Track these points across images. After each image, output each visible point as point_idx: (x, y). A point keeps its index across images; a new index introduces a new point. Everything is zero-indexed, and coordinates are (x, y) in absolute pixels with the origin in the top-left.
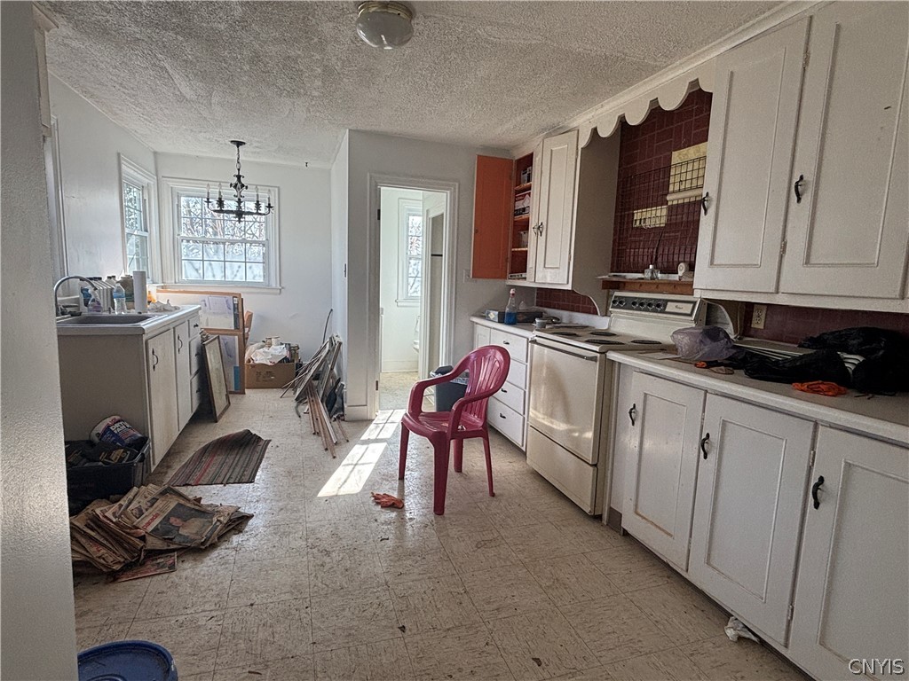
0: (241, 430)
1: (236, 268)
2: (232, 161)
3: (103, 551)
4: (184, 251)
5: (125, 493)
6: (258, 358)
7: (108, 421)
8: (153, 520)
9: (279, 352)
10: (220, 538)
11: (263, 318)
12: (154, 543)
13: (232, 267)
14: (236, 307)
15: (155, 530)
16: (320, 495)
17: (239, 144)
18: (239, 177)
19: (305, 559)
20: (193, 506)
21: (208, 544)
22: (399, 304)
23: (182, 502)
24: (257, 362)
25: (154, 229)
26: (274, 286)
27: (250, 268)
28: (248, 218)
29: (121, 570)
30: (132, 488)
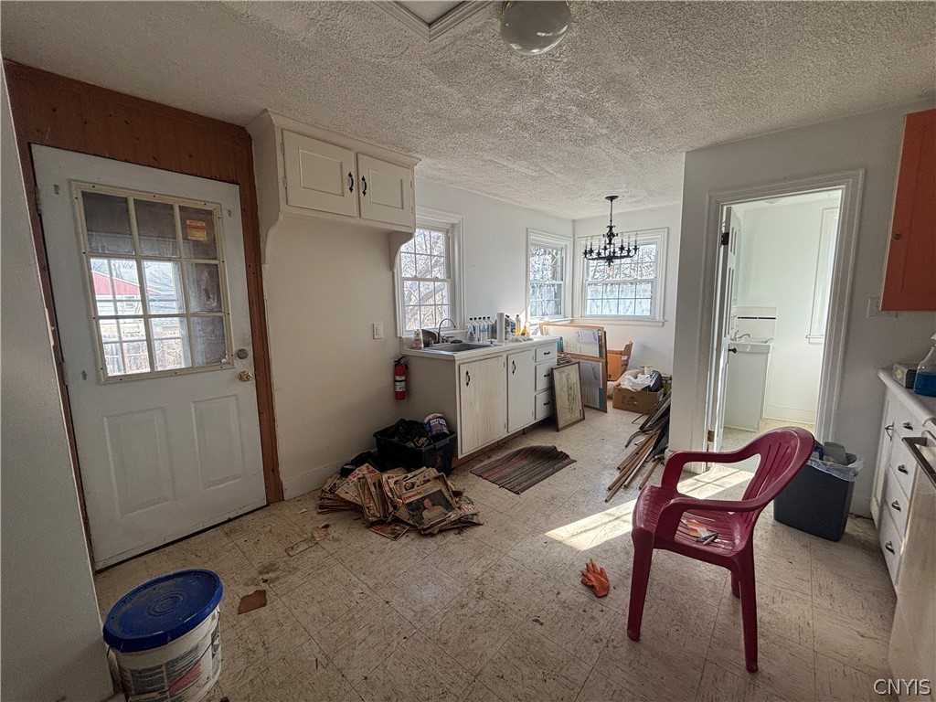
0: (551, 445)
1: (628, 304)
2: (606, 216)
3: (372, 504)
4: (589, 293)
5: (418, 468)
6: (626, 383)
7: (431, 416)
8: (415, 495)
9: (646, 380)
10: (441, 531)
11: (645, 348)
12: (403, 513)
13: (625, 303)
14: (600, 340)
15: (410, 503)
16: (548, 534)
17: (612, 198)
18: (611, 227)
19: (459, 590)
20: (447, 496)
21: (427, 532)
22: (811, 340)
23: (443, 490)
24: (624, 387)
25: (568, 278)
26: (658, 319)
27: (640, 303)
28: (617, 261)
29: (376, 522)
30: (422, 467)
